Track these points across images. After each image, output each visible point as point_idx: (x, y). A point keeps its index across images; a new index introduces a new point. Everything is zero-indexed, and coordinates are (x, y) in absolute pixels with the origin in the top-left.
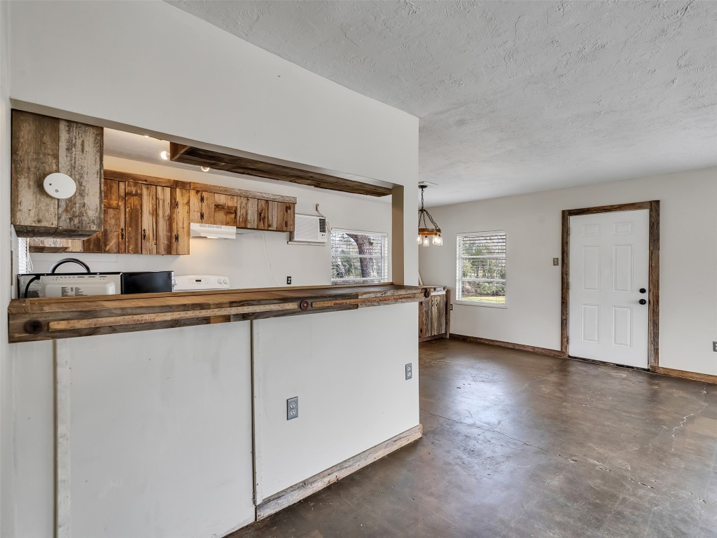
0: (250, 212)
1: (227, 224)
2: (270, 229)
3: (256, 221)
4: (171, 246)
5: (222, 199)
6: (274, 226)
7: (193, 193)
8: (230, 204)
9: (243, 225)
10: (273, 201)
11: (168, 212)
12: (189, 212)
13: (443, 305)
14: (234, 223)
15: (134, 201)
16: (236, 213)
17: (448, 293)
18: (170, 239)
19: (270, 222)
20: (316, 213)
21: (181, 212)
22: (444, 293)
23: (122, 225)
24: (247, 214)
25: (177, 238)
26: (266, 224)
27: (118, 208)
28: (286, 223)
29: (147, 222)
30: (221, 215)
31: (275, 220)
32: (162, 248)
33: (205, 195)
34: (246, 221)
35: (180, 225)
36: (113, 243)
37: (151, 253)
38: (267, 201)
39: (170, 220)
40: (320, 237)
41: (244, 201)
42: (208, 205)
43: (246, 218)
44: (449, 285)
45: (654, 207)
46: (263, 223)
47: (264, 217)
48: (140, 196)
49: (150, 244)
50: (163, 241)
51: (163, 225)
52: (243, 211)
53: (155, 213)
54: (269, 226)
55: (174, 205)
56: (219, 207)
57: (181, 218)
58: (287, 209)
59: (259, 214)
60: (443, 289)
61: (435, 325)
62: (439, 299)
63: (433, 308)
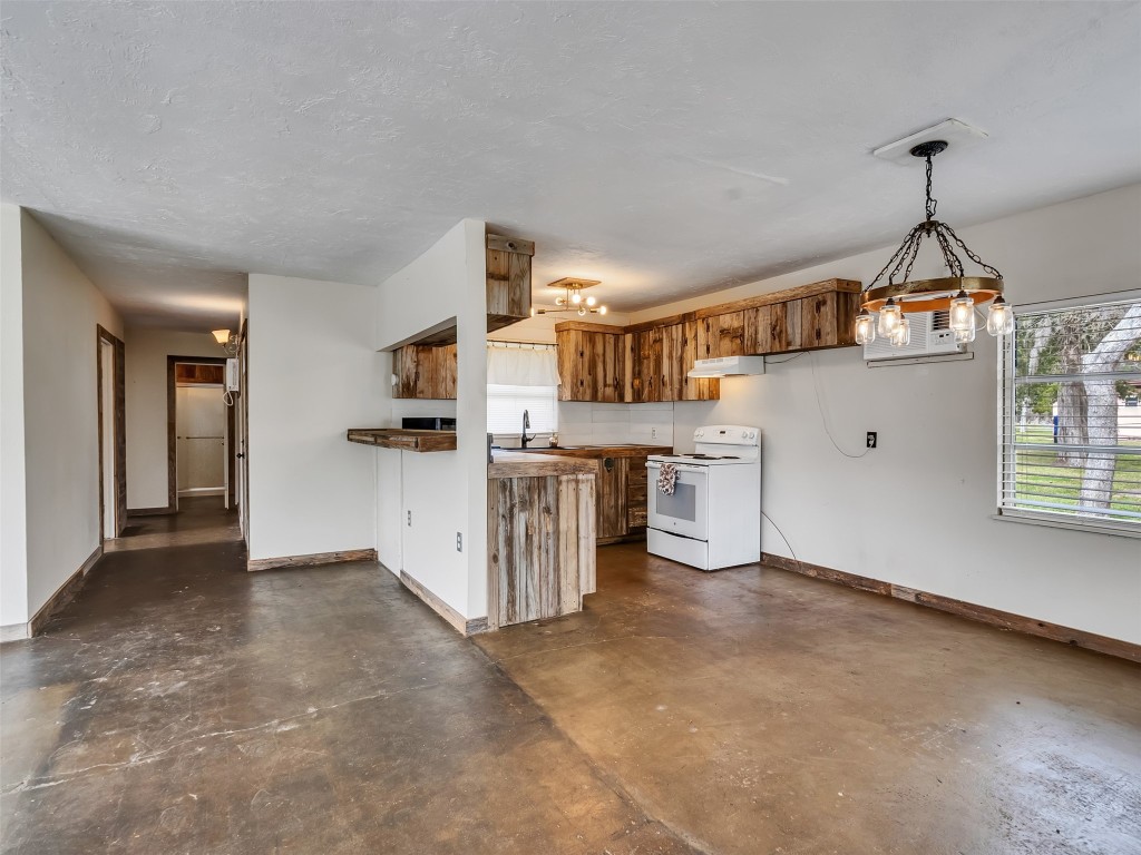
0: (760, 329)
1: (733, 353)
2: (791, 348)
3: (769, 340)
5: (727, 321)
6: (799, 343)
7: (700, 322)
8: (736, 324)
9: (752, 351)
10: (794, 299)
11: (679, 353)
14: (742, 352)
15: (657, 346)
16: (742, 335)
18: (681, 382)
19: (790, 337)
23: (651, 373)
24: (756, 334)
26: (784, 343)
27: (648, 357)
28: (819, 337)
29: (665, 367)
30: (726, 344)
31: (798, 331)
32: (676, 394)
33: (710, 321)
34: (755, 343)
36: (646, 392)
37: (668, 400)
38: (784, 304)
41: (752, 313)
42: (713, 334)
43: (756, 338)
46: (781, 341)
47: (781, 331)
48: (661, 340)
49: (667, 391)
50: (676, 386)
51: (676, 368)
52: (752, 330)
53: (670, 357)
54: (789, 344)
55: (685, 342)
56: (724, 332)
57: (689, 356)
58: (820, 305)
59: (774, 329)
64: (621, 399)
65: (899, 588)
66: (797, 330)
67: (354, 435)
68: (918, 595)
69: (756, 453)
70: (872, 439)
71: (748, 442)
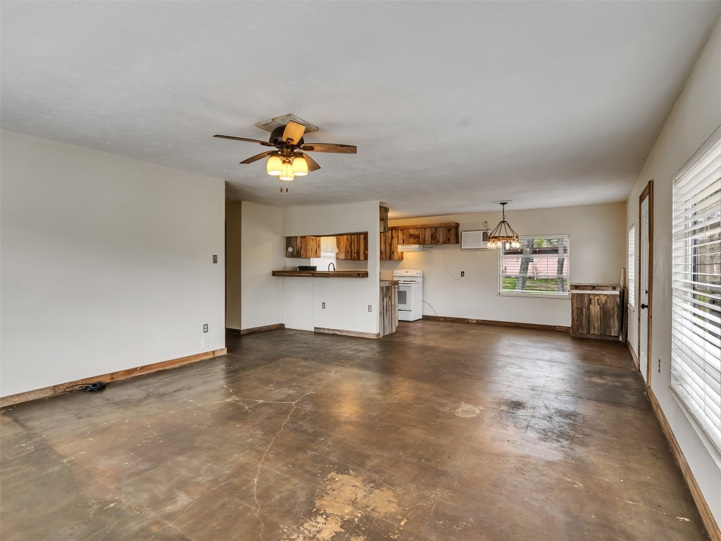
0: (427, 236)
1: (415, 244)
3: (430, 240)
4: (391, 256)
5: (412, 231)
6: (441, 241)
7: (399, 231)
8: (416, 233)
9: (423, 243)
10: (440, 227)
12: (398, 239)
13: (612, 305)
14: (418, 243)
16: (419, 238)
17: (623, 294)
18: (390, 253)
19: (439, 239)
21: (395, 240)
22: (617, 293)
24: (425, 237)
25: (393, 252)
26: (436, 241)
28: (449, 240)
30: (412, 240)
31: (441, 238)
32: (387, 257)
33: (405, 231)
34: (425, 240)
35: (394, 246)
37: (384, 260)
38: (436, 228)
39: (391, 245)
40: (483, 245)
41: (423, 230)
42: (406, 236)
46: (434, 241)
47: (435, 237)
49: (384, 256)
50: (388, 254)
51: (388, 247)
52: (423, 236)
54: (438, 242)
55: (392, 238)
56: (411, 236)
57: (395, 243)
58: (449, 230)
59: (432, 236)
60: (614, 288)
61: (597, 324)
62: (603, 299)
63: (592, 307)
64: (359, 259)
65: (471, 320)
66: (441, 236)
67: (274, 274)
68: (477, 321)
69: (421, 280)
70: (463, 273)
71: (418, 275)
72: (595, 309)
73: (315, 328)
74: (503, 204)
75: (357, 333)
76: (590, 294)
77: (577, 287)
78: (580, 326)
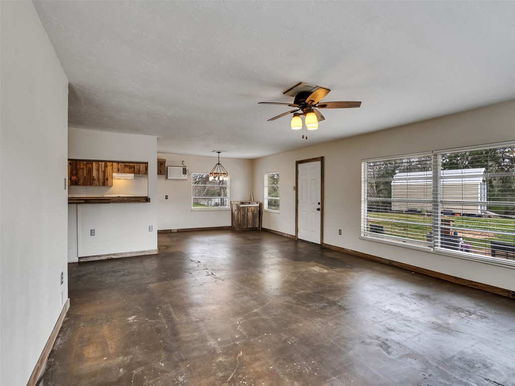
1: (130, 173)
4: (105, 182)
9: (138, 173)
11: (103, 169)
12: (112, 169)
13: (256, 212)
14: (134, 172)
15: (89, 165)
16: (134, 168)
17: (261, 205)
18: (104, 180)
20: (182, 165)
21: (109, 169)
22: (258, 205)
23: (85, 175)
25: (107, 179)
27: (83, 168)
28: (161, 171)
29: (95, 174)
30: (127, 169)
32: (101, 183)
34: (139, 171)
35: (109, 174)
36: (81, 182)
37: (96, 185)
39: (104, 172)
40: (183, 177)
44: (261, 201)
45: (322, 159)
48: (91, 164)
49: (96, 182)
50: (101, 181)
51: (101, 174)
53: (98, 170)
55: (106, 167)
56: (126, 166)
57: (109, 171)
60: (257, 203)
61: (250, 222)
62: (253, 208)
63: (249, 213)
70: (167, 197)
72: (250, 214)
73: (80, 258)
74: (219, 152)
75: (137, 252)
76: (247, 207)
77: (242, 203)
78: (244, 224)
